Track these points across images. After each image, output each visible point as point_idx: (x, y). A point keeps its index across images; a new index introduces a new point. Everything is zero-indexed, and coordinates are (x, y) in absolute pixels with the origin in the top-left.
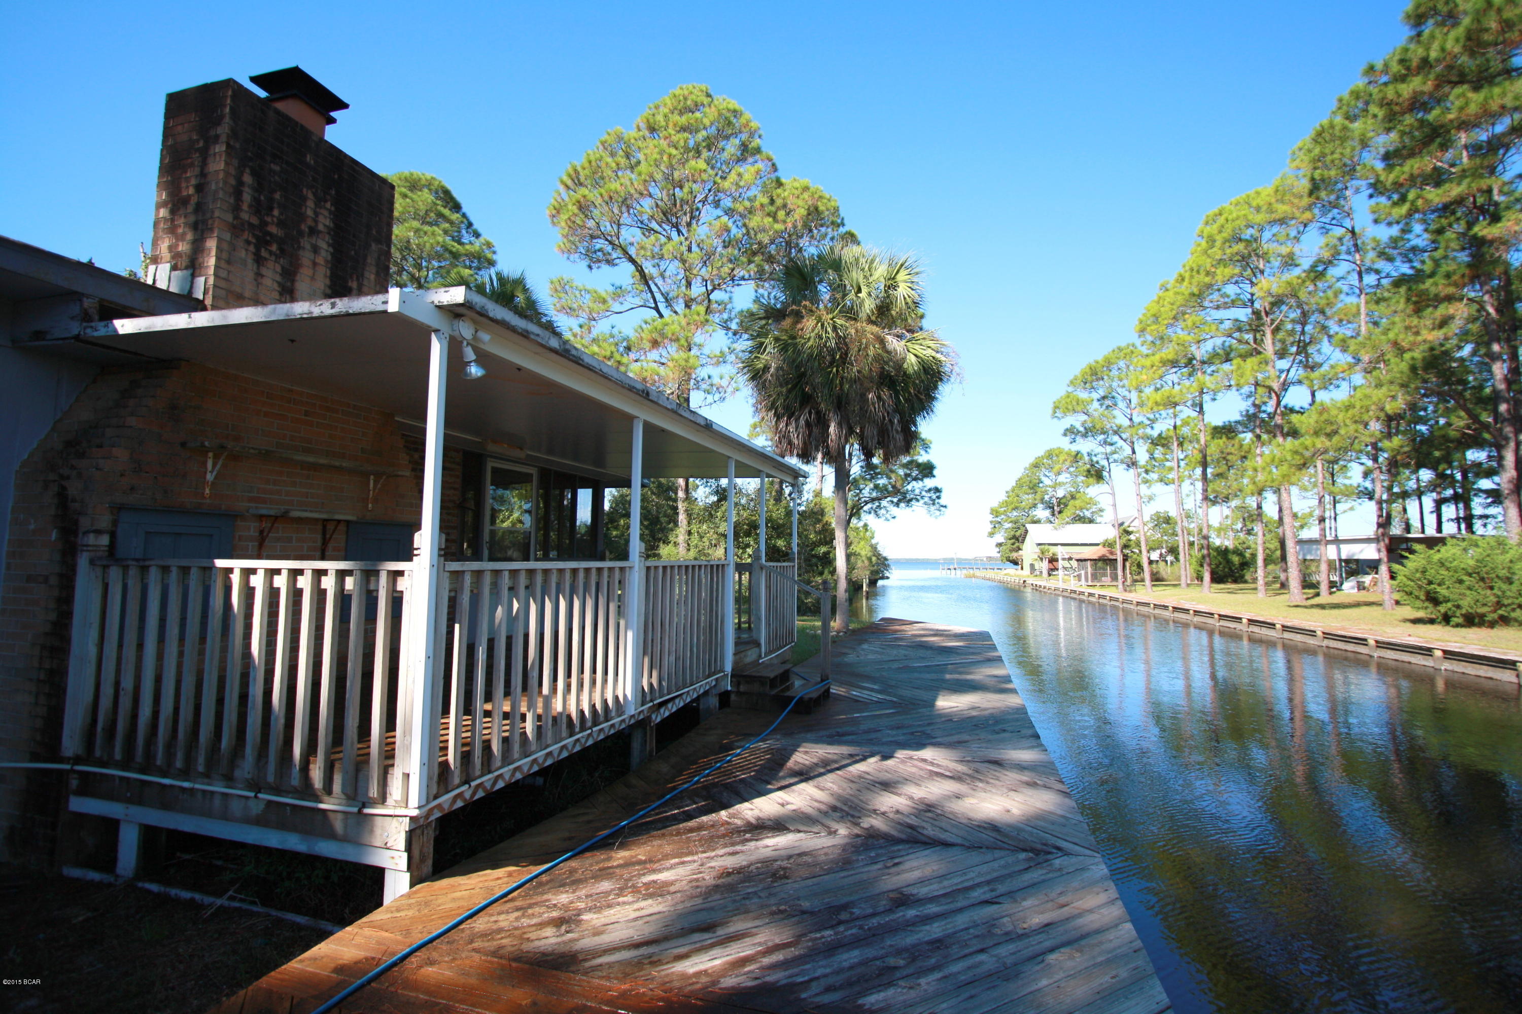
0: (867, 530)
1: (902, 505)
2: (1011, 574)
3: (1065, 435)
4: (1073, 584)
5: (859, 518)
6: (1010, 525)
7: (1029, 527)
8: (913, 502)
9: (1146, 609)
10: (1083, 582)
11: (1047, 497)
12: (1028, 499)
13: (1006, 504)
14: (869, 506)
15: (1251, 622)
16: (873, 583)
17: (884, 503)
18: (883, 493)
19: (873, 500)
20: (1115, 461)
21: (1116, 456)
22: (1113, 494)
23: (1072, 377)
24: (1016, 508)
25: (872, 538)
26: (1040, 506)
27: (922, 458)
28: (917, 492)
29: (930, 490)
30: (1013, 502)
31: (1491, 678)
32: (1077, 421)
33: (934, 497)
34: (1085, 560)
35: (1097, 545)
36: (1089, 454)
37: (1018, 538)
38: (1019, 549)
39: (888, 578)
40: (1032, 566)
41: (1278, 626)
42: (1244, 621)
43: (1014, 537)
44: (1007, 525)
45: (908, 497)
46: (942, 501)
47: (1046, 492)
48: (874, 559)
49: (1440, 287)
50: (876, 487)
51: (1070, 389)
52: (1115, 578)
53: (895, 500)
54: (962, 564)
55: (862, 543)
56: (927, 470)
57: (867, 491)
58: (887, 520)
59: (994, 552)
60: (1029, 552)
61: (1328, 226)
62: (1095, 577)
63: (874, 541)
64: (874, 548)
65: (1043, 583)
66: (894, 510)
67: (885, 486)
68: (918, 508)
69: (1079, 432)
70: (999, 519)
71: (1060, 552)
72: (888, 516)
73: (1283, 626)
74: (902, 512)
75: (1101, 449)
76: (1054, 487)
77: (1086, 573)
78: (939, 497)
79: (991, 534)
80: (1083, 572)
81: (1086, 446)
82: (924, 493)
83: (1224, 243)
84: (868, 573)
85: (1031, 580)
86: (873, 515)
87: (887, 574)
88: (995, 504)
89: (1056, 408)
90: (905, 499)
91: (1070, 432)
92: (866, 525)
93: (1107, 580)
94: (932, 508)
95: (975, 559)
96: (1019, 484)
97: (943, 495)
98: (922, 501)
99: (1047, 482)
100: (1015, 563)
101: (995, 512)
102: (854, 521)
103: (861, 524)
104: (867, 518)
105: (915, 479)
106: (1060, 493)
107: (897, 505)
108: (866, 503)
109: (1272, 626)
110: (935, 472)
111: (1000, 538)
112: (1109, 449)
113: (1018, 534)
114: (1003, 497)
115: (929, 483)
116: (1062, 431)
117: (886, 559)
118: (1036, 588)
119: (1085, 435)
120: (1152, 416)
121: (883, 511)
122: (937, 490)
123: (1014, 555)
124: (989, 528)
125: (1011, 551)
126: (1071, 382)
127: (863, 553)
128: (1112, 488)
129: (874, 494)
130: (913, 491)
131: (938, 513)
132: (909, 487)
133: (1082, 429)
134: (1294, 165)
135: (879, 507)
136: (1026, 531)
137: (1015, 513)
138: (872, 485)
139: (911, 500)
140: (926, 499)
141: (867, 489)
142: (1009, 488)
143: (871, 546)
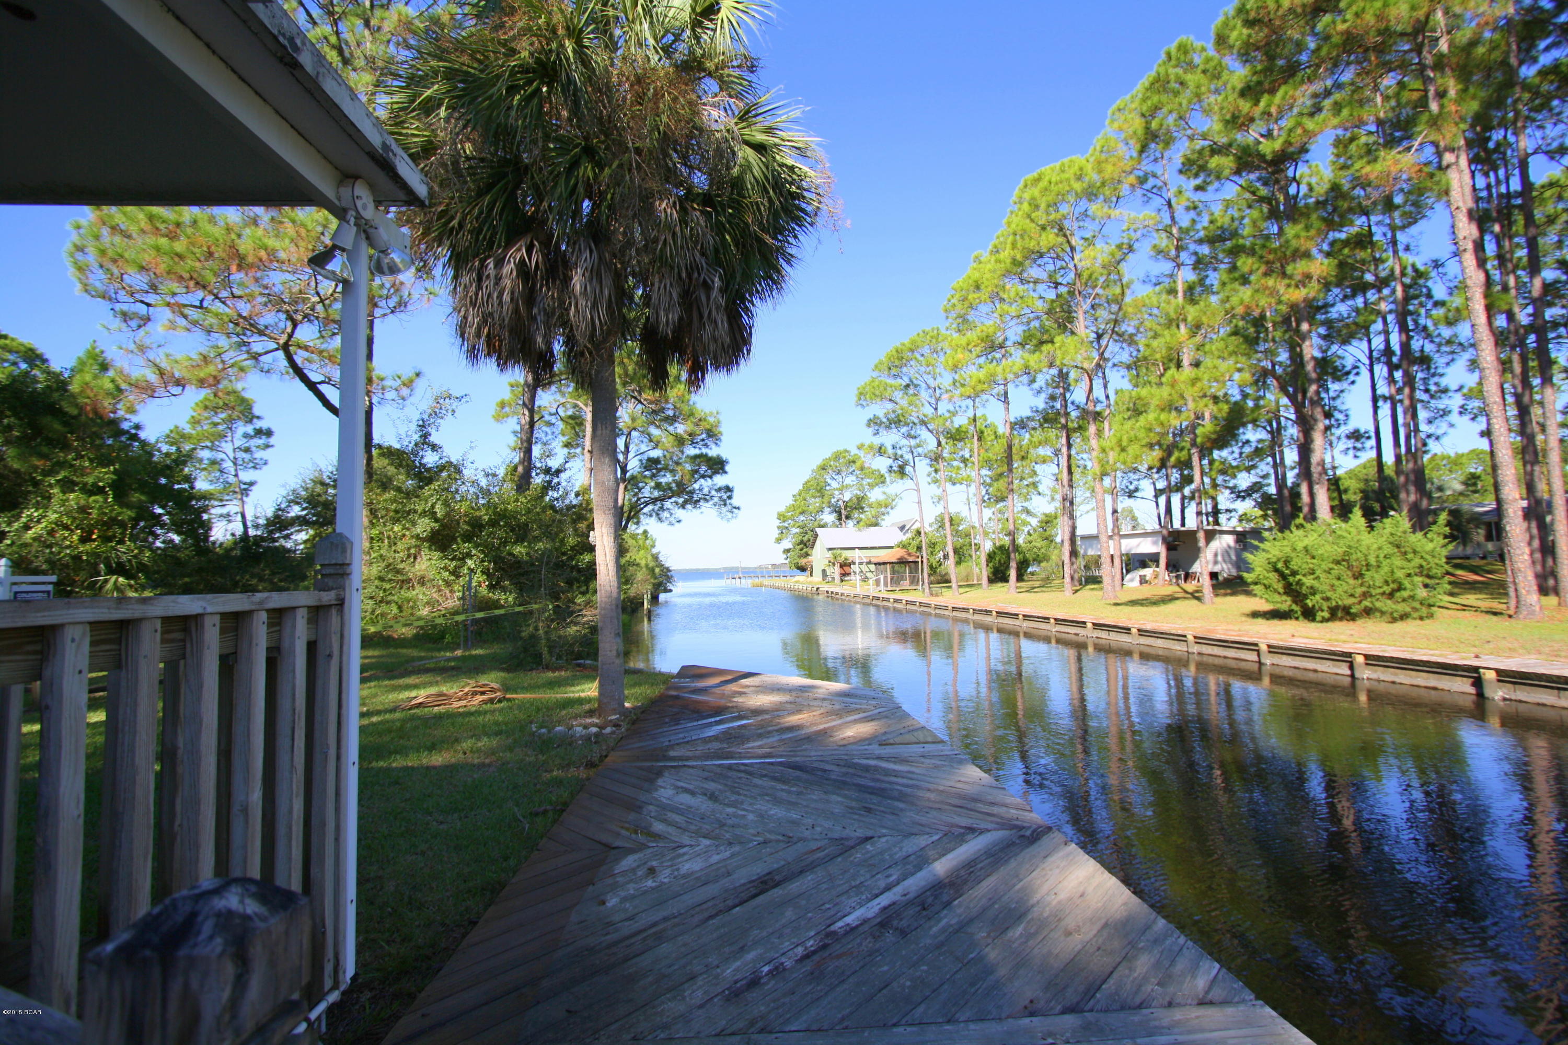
0: (646, 538)
1: (689, 506)
2: (801, 581)
3: (869, 425)
4: (871, 589)
5: (638, 523)
6: (797, 530)
7: (818, 530)
8: (702, 503)
9: (963, 615)
10: (882, 587)
11: (833, 501)
12: (815, 503)
13: (793, 508)
14: (650, 507)
15: (1096, 626)
16: (655, 599)
17: (668, 504)
18: (666, 493)
19: (654, 501)
20: (919, 455)
21: (920, 450)
22: (918, 491)
23: (877, 361)
24: (802, 513)
25: (653, 546)
26: (827, 510)
27: (713, 452)
28: (706, 491)
29: (719, 490)
30: (799, 507)
31: (1435, 689)
32: (880, 410)
33: (725, 497)
34: (884, 563)
35: (891, 547)
36: (894, 447)
37: (806, 544)
38: (807, 555)
39: (671, 591)
40: (824, 571)
41: (1134, 631)
42: (1089, 625)
43: (802, 542)
44: (795, 530)
45: (696, 498)
46: (735, 501)
47: (832, 496)
48: (657, 570)
49: (1302, 241)
50: (658, 486)
51: (875, 374)
52: (914, 581)
53: (681, 500)
54: (748, 573)
55: (642, 552)
56: (718, 465)
57: (648, 491)
58: (671, 524)
59: (781, 559)
60: (819, 557)
61: (1149, 195)
62: (896, 581)
63: (654, 551)
64: (656, 558)
65: (835, 590)
66: (680, 513)
67: (668, 484)
68: (707, 511)
69: (882, 423)
70: (786, 524)
71: (856, 555)
72: (672, 519)
73: (1139, 630)
74: (688, 515)
75: (905, 442)
76: (841, 490)
77: (885, 577)
78: (730, 498)
79: (779, 541)
80: (882, 577)
81: (890, 438)
82: (713, 493)
83: (1049, 206)
84: (650, 587)
85: (824, 588)
86: (653, 519)
87: (670, 586)
88: (782, 509)
89: (861, 394)
90: (691, 500)
91: (874, 422)
92: (645, 532)
93: (906, 584)
94: (724, 509)
95: (760, 567)
96: (807, 487)
97: (735, 494)
98: (711, 502)
99: (834, 485)
100: (802, 569)
101: (782, 517)
102: (632, 527)
103: (640, 531)
104: (648, 524)
105: (703, 477)
106: (847, 496)
107: (683, 506)
108: (647, 504)
109: (1127, 630)
110: (727, 468)
111: (787, 544)
112: (913, 442)
113: (805, 539)
114: (790, 501)
115: (720, 480)
116: (865, 422)
117: (668, 570)
118: (831, 595)
119: (888, 427)
120: (952, 409)
121: (665, 514)
122: (728, 489)
123: (803, 561)
124: (776, 533)
125: (800, 557)
126: (876, 366)
127: (643, 563)
128: (917, 485)
129: (656, 494)
130: (700, 490)
131: (730, 515)
132: (696, 486)
133: (884, 420)
134: (1116, 125)
135: (662, 508)
136: (817, 535)
137: (802, 518)
138: (653, 484)
139: (698, 501)
140: (716, 499)
141: (648, 488)
142: (796, 492)
143: (653, 555)
